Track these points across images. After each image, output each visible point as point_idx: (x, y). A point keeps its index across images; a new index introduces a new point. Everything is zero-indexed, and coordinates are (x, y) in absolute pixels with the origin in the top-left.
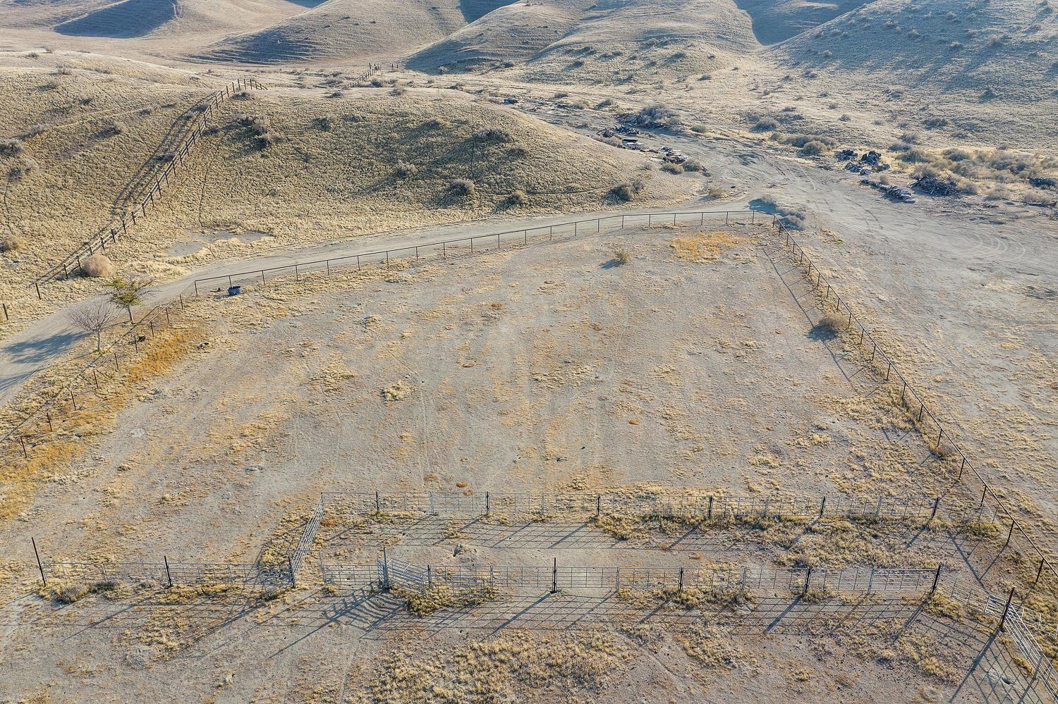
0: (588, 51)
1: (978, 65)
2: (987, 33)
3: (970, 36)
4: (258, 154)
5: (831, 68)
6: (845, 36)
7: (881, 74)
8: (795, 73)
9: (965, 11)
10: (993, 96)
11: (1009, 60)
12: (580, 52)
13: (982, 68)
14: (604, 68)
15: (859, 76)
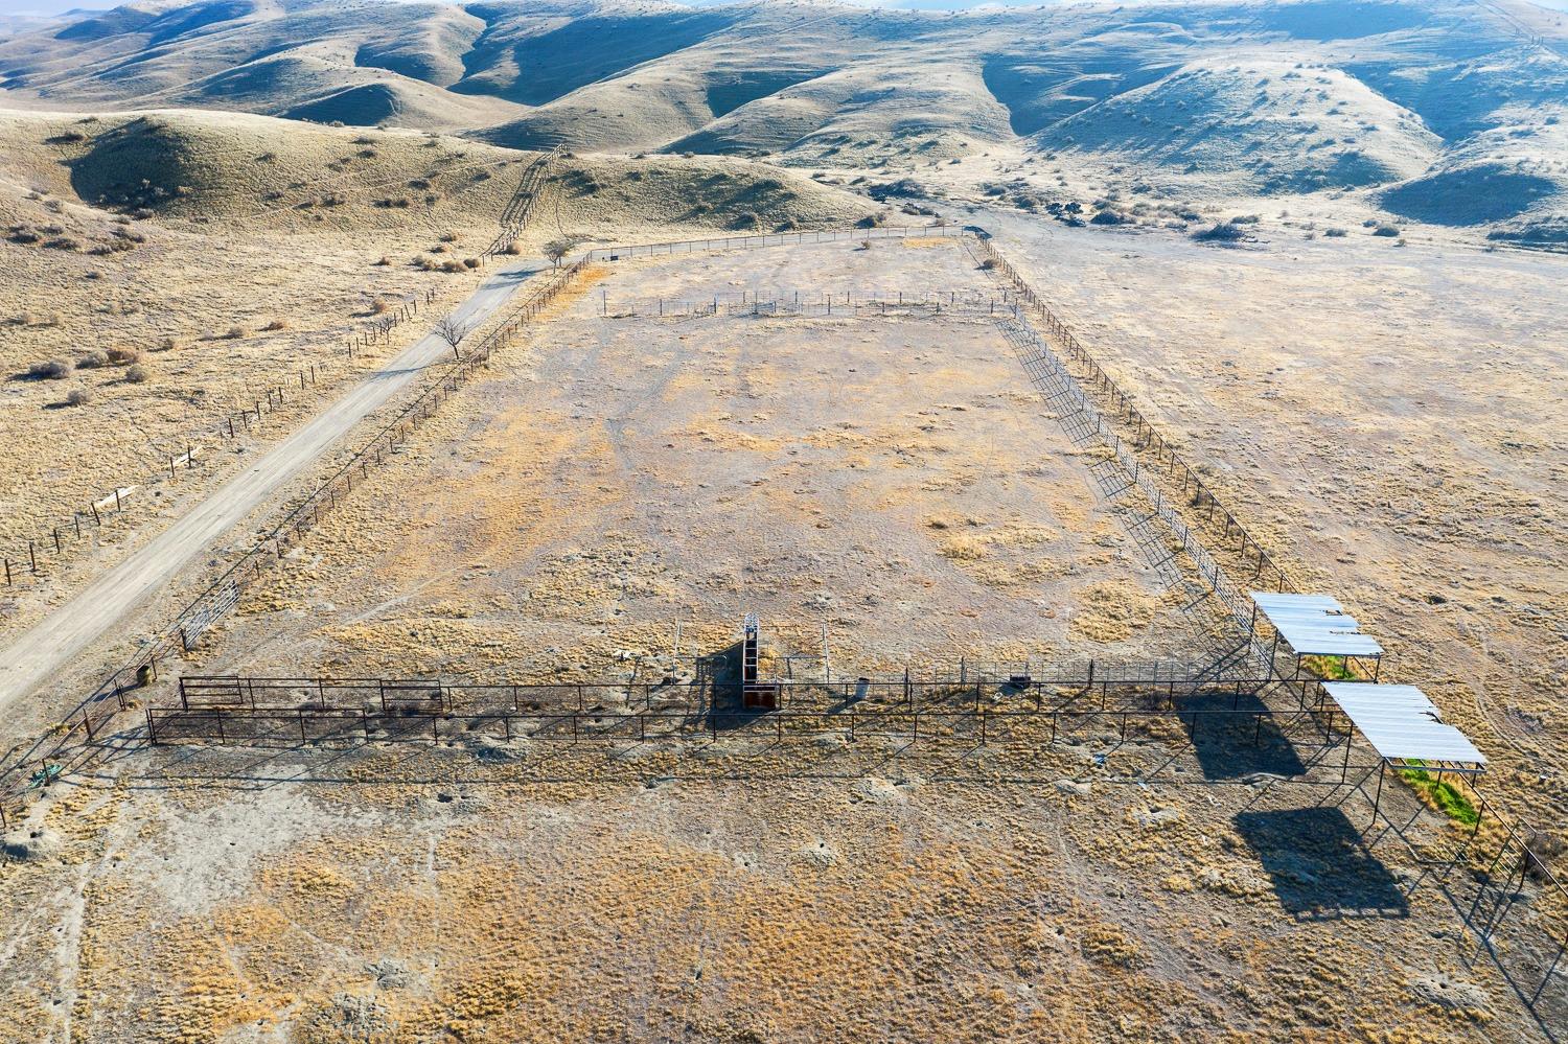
0: (844, 140)
1: (1192, 145)
2: (1208, 118)
3: (1194, 121)
4: (591, 196)
5: (1070, 152)
6: (1089, 125)
7: (1111, 154)
8: (1038, 157)
9: (1194, 100)
10: (1196, 169)
11: (1219, 140)
12: (835, 141)
13: (1195, 147)
14: (859, 155)
15: (1094, 156)
